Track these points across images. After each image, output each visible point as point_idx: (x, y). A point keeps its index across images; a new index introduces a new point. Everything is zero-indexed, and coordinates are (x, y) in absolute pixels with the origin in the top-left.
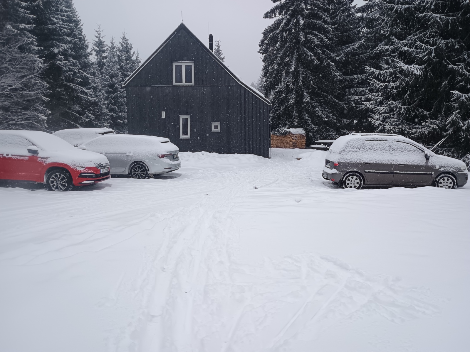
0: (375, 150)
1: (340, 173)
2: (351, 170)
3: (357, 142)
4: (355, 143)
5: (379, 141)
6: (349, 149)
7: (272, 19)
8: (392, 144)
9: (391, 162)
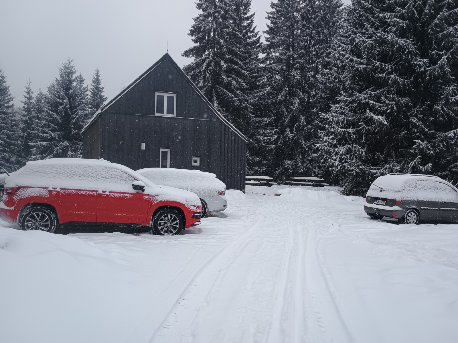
0: (425, 189)
1: (403, 210)
2: (411, 207)
3: (412, 182)
4: (411, 183)
5: (426, 181)
6: (407, 188)
7: (190, 58)
8: (436, 184)
9: (438, 200)
